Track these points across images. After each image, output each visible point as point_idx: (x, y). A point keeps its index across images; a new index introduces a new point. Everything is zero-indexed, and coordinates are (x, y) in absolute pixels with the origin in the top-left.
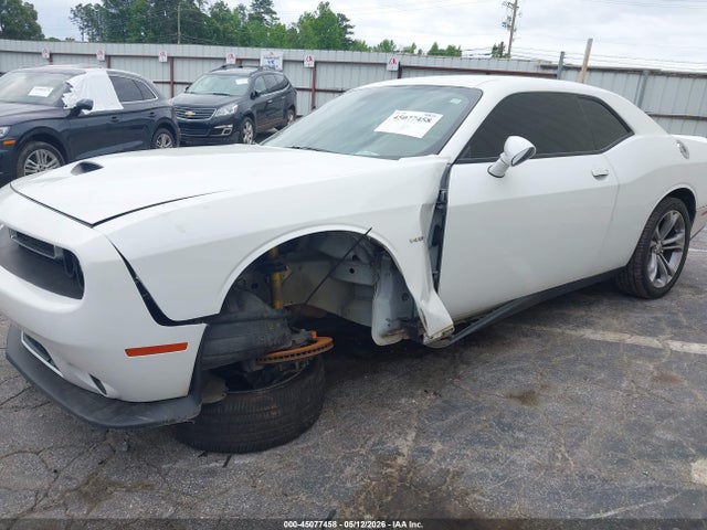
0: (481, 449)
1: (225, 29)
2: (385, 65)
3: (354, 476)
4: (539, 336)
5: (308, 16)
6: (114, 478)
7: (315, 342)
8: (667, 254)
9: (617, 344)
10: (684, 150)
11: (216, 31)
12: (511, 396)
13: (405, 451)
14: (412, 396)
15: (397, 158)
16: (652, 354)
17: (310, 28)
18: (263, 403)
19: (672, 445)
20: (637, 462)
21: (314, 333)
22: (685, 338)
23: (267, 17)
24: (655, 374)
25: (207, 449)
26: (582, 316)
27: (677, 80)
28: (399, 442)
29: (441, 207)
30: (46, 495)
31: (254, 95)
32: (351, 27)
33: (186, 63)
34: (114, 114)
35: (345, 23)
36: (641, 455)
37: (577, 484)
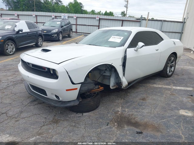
0: (136, 110)
1: (48, 6)
2: (95, 18)
3: (110, 116)
4: (144, 86)
5: (71, 3)
6: (59, 119)
7: (100, 88)
8: (171, 67)
9: (162, 88)
10: (174, 43)
11: (45, 7)
12: (140, 99)
13: (120, 111)
14: (119, 100)
15: (115, 47)
16: (169, 89)
17: (72, 6)
18: (90, 101)
19: (175, 107)
20: (168, 111)
21: (100, 86)
22: (176, 86)
23: (59, 3)
24: (170, 93)
25: (77, 112)
26: (153, 82)
27: (170, 23)
28: (118, 109)
29: (125, 58)
30: (45, 123)
31: (62, 27)
32: (83, 6)
33: (40, 17)
34: (27, 33)
35: (81, 5)
36: (169, 110)
37: (157, 115)
